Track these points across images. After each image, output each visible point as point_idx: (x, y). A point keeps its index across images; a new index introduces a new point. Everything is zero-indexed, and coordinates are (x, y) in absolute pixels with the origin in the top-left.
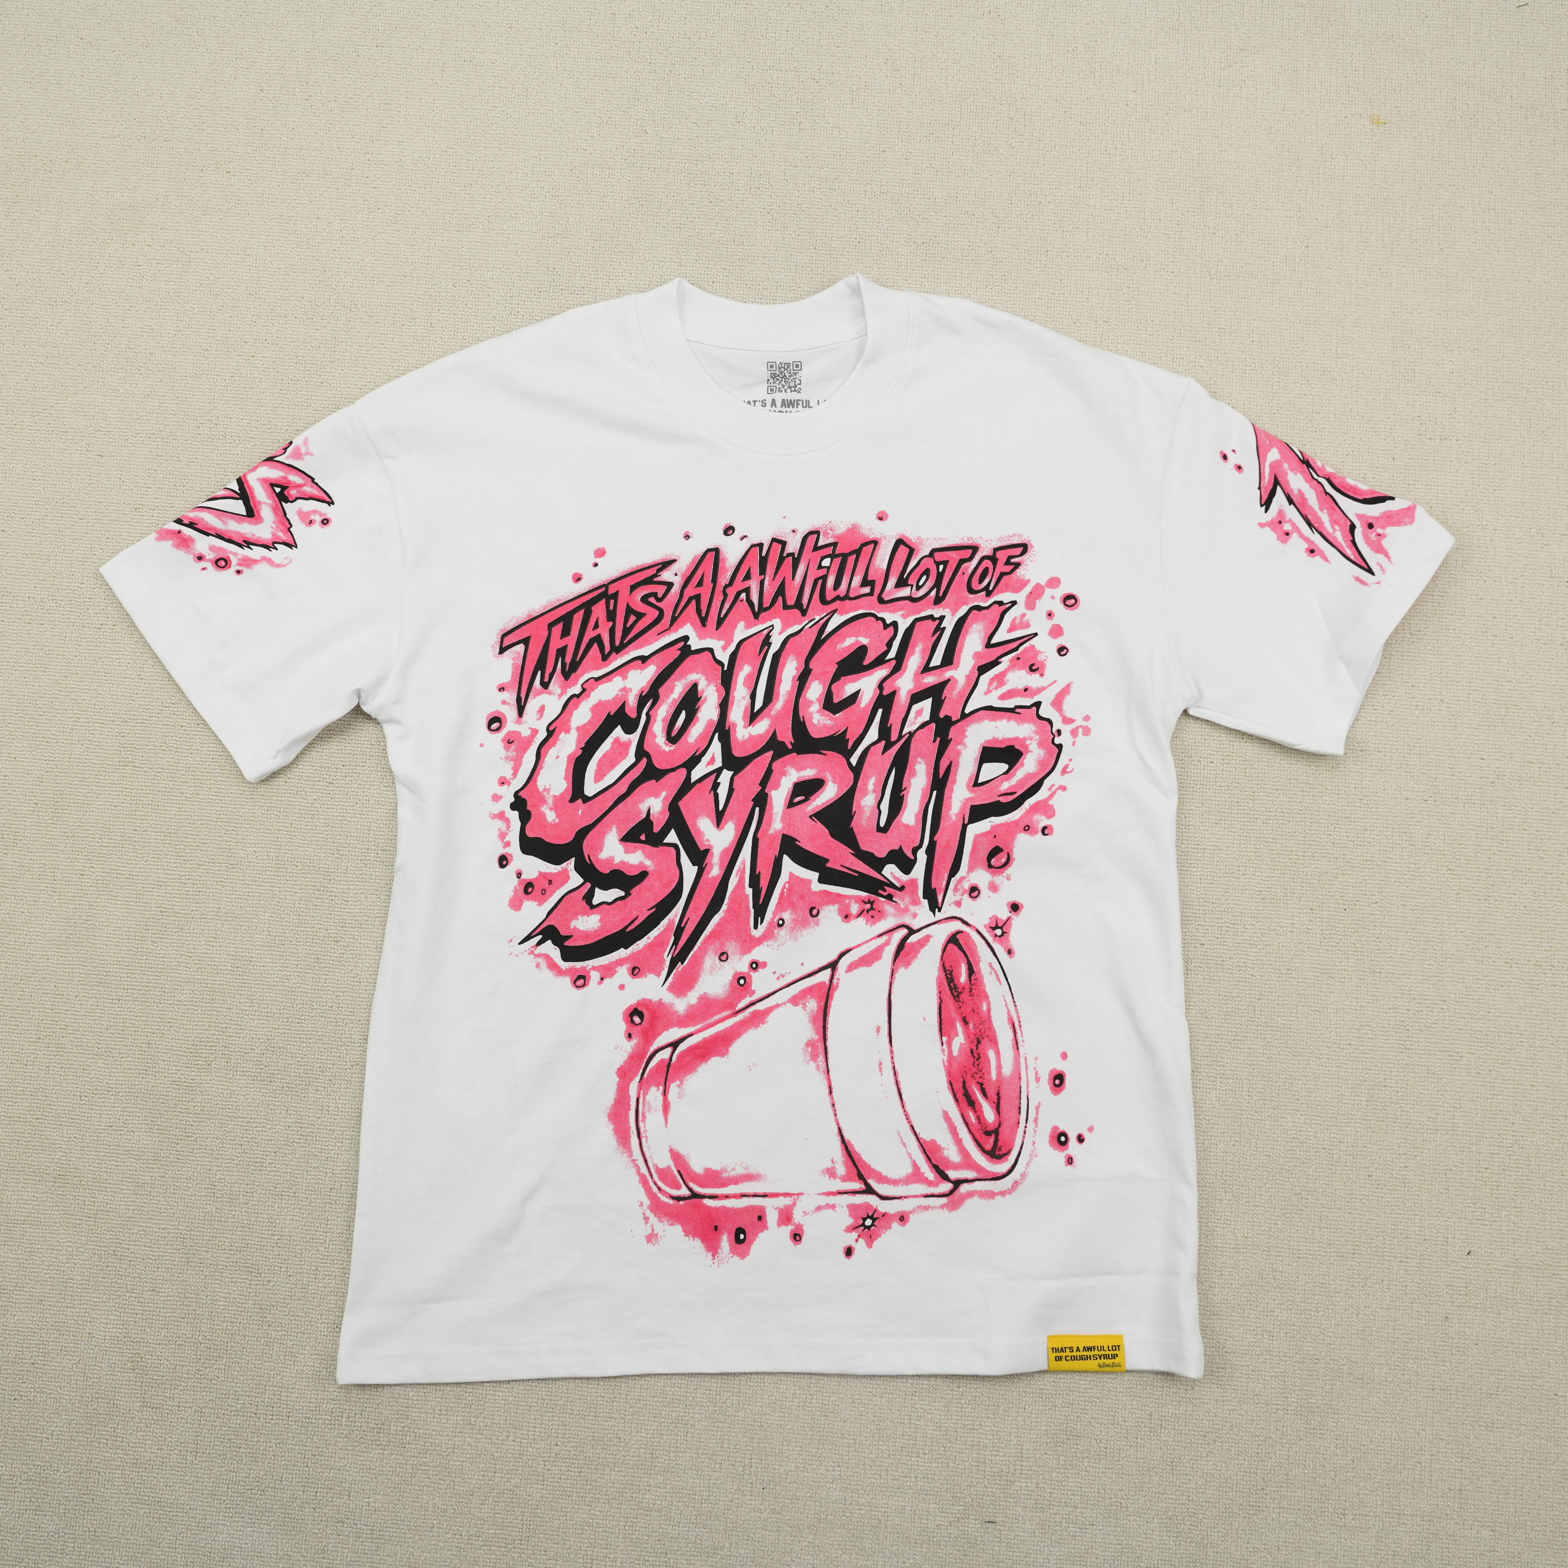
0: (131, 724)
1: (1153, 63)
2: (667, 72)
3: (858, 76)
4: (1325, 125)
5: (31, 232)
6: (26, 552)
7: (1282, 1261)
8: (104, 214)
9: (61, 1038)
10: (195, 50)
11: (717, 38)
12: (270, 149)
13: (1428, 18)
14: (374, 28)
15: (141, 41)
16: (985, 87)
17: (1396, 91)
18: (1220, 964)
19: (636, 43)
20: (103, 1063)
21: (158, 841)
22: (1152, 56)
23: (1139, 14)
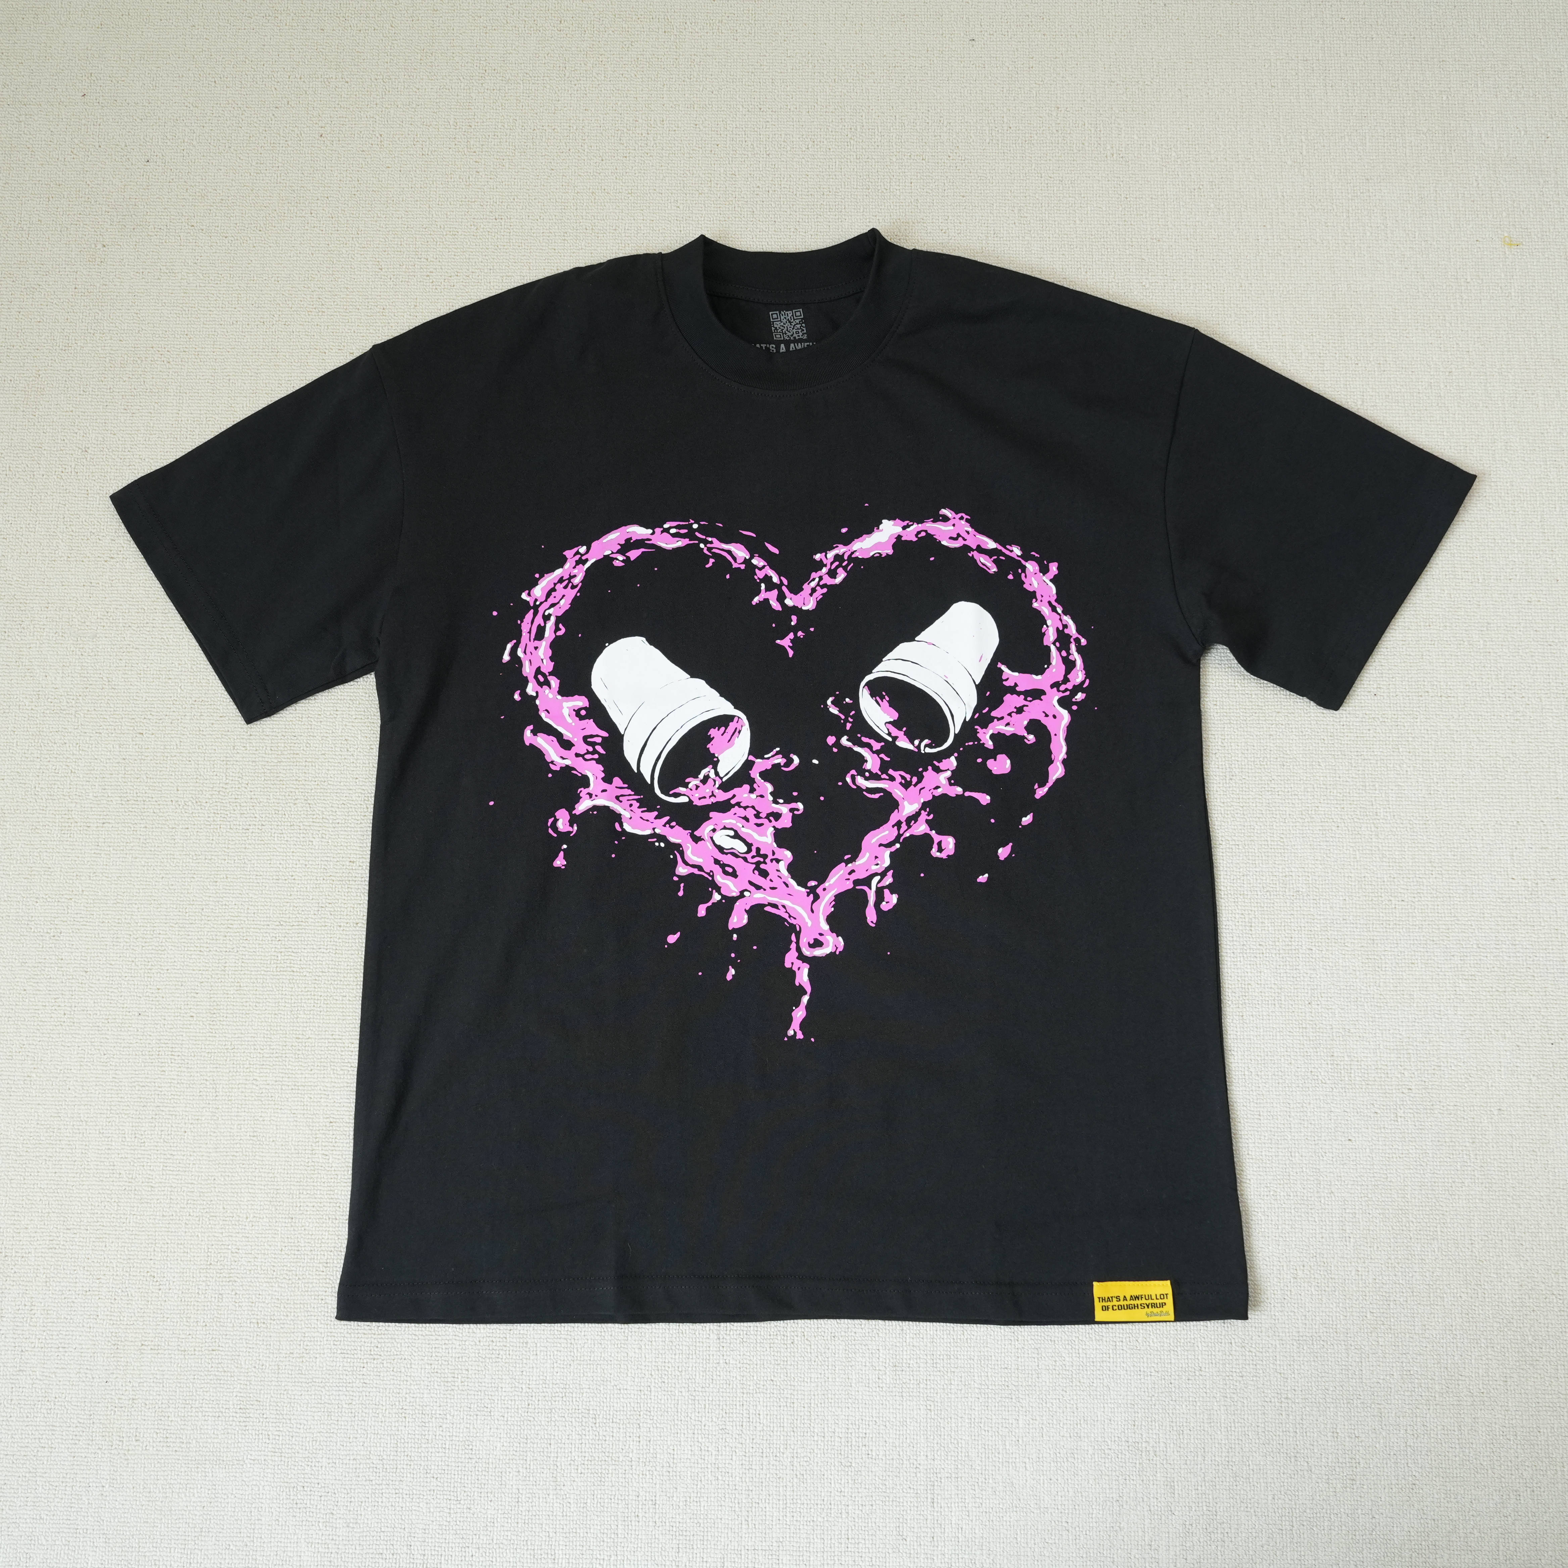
0: (287, 928)
1: (1280, 197)
2: (792, 230)
3: (986, 225)
4: (1458, 250)
5: (152, 425)
6: (166, 754)
7: (1522, 1415)
8: (226, 402)
9: (233, 1263)
10: (309, 231)
11: (840, 194)
12: (394, 328)
13: (1549, 139)
14: (492, 200)
15: (253, 225)
16: (1114, 230)
17: (1525, 213)
18: (1430, 1109)
19: (759, 203)
20: (279, 1286)
21: (323, 1049)
22: (1279, 190)
23: (1262, 149)
